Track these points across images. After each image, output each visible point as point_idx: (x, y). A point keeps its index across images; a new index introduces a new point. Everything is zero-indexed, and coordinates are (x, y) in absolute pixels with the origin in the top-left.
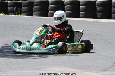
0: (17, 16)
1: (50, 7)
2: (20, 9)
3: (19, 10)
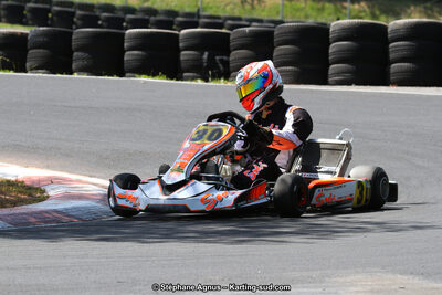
0: (211, 84)
1: (333, 47)
2: (225, 58)
3: (221, 60)
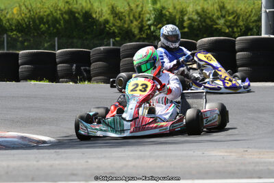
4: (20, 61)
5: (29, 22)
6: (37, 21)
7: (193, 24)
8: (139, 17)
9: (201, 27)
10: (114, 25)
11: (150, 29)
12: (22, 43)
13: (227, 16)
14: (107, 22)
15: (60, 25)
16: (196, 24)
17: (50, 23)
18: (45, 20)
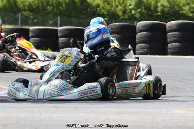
4: (30, 35)
5: (39, 4)
6: (45, 4)
7: (164, 9)
8: (123, 3)
9: (170, 11)
10: (104, 8)
11: (131, 12)
12: (33, 20)
13: (191, 4)
14: (98, 6)
15: (62, 7)
16: (167, 9)
17: (54, 5)
18: (51, 3)
